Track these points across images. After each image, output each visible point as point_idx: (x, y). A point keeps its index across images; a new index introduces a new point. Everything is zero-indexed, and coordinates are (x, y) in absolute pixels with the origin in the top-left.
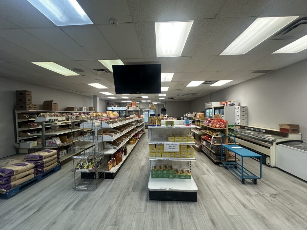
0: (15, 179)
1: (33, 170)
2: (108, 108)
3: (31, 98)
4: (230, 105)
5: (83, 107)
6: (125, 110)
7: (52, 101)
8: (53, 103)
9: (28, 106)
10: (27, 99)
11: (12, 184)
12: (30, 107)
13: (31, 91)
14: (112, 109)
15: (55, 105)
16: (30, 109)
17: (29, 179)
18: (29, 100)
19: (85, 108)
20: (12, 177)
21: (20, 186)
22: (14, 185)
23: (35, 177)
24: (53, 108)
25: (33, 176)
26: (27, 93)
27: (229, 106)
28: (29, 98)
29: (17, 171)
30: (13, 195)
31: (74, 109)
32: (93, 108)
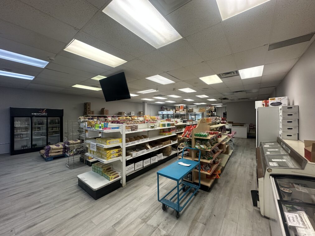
0: (51, 153)
1: (62, 150)
2: (159, 112)
3: (90, 107)
5: (132, 112)
6: (173, 114)
7: (104, 108)
8: (105, 109)
9: (88, 112)
10: (88, 108)
11: (50, 154)
12: (89, 113)
13: (90, 103)
14: (162, 113)
15: (106, 111)
16: (88, 114)
17: (59, 154)
18: (89, 108)
19: (133, 113)
20: (50, 151)
21: (54, 157)
22: (51, 155)
23: (63, 154)
24: (105, 113)
25: (61, 153)
26: (88, 104)
27: (271, 106)
28: (89, 107)
29: (52, 148)
30: (49, 160)
31: (122, 113)
32: (142, 113)
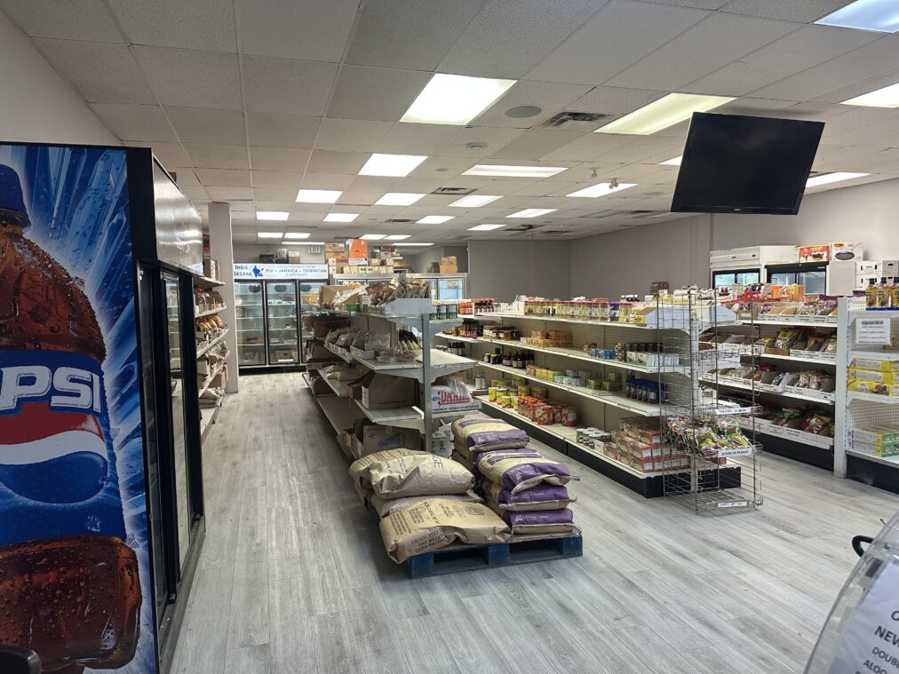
4: (838, 256)
6: (326, 280)
27: (837, 260)
